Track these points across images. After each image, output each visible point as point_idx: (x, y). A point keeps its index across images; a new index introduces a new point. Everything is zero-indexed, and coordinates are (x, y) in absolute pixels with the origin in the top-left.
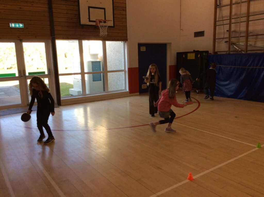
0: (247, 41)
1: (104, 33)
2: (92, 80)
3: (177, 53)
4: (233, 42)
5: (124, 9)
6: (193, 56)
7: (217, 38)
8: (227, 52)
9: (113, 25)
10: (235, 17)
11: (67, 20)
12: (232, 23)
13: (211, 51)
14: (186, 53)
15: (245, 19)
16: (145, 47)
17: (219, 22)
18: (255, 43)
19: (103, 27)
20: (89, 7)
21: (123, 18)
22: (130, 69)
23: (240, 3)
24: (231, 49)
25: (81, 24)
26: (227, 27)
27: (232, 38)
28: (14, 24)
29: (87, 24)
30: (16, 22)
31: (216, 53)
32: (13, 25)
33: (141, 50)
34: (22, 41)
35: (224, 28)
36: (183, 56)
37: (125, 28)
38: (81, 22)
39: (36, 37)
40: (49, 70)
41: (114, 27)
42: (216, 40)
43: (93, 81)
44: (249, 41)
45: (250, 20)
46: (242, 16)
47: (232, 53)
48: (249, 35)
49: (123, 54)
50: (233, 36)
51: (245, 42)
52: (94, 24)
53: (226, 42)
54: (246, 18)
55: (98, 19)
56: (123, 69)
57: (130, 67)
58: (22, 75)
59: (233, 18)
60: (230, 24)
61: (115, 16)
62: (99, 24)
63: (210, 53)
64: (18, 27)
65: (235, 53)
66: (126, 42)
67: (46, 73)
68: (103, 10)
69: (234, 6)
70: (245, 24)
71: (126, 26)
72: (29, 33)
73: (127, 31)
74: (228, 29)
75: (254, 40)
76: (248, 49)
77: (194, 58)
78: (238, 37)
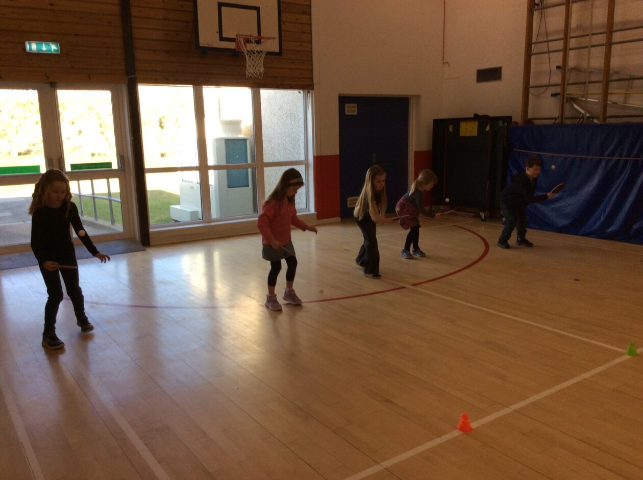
0: (606, 94)
1: (257, 69)
2: (226, 184)
3: (435, 121)
4: (571, 95)
5: (306, 10)
6: (473, 127)
7: (532, 83)
8: (556, 119)
9: (277, 50)
10: (578, 33)
12: (570, 49)
13: (517, 117)
14: (456, 122)
15: (601, 39)
16: (356, 105)
17: (537, 45)
18: (626, 97)
19: (254, 53)
20: (220, 5)
21: (303, 32)
22: (318, 160)
24: (567, 113)
25: (201, 45)
26: (557, 59)
27: (570, 87)
28: (36, 44)
29: (215, 46)
30: (40, 39)
31: (528, 122)
32: (33, 47)
33: (347, 113)
34: (54, 85)
35: (548, 61)
36: (448, 129)
37: (307, 58)
38: (200, 42)
39: (90, 79)
40: (121, 158)
41: (280, 54)
42: (531, 90)
43: (230, 186)
44: (610, 94)
45: (614, 41)
46: (596, 32)
47: (568, 122)
48: (611, 79)
49: (302, 121)
50: (571, 81)
52: (232, 45)
53: (554, 95)
55: (242, 35)
56: (302, 158)
59: (572, 35)
60: (565, 50)
61: (283, 27)
62: (244, 47)
63: (516, 123)
64: (46, 51)
65: (575, 122)
66: (309, 92)
67: (115, 166)
68: (255, 12)
69: (575, 7)
70: (602, 50)
71: (311, 52)
72: (72, 67)
73: (312, 66)
74: (560, 64)
75: (624, 91)
76: (608, 114)
77: (475, 133)
78: (584, 83)
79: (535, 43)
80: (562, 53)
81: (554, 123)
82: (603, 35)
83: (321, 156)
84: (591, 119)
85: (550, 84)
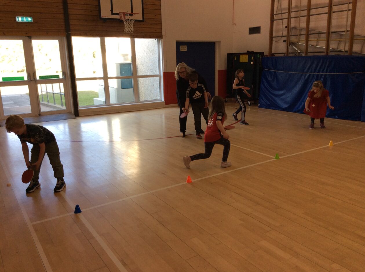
0: (307, 41)
1: (130, 28)
2: (120, 87)
3: (228, 54)
4: (292, 41)
6: (246, 58)
7: (274, 35)
8: (284, 53)
9: (142, 19)
10: (296, 10)
11: (85, 12)
12: (291, 18)
13: (267, 53)
14: (238, 55)
15: (305, 13)
16: (186, 46)
21: (156, 9)
22: (165, 74)
24: (290, 51)
25: (102, 17)
26: (286, 23)
27: (291, 37)
28: (21, 17)
29: (110, 17)
30: (23, 15)
31: (272, 55)
32: (20, 19)
33: (181, 50)
34: (30, 38)
35: (282, 23)
36: (234, 58)
37: (159, 22)
39: (47, 34)
40: (64, 73)
41: (143, 21)
42: (274, 39)
43: (122, 88)
44: (310, 41)
46: (303, 9)
47: (291, 55)
48: (310, 33)
49: (157, 55)
50: (293, 34)
51: (304, 42)
52: (118, 17)
53: (284, 41)
54: (306, 11)
55: (122, 12)
56: (158, 73)
57: (166, 72)
58: (32, 79)
59: (292, 11)
60: (289, 19)
61: (144, 7)
62: (124, 18)
63: (266, 55)
64: (26, 21)
65: (294, 55)
66: (160, 40)
67: (61, 77)
70: (305, 18)
71: (161, 19)
72: (39, 29)
73: (161, 26)
74: (287, 26)
75: (316, 39)
76: (308, 51)
77: (247, 62)
78: (297, 35)
79: (276, 14)
80: (287, 20)
81: (284, 56)
83: (167, 72)
84: (301, 54)
85: (283, 35)
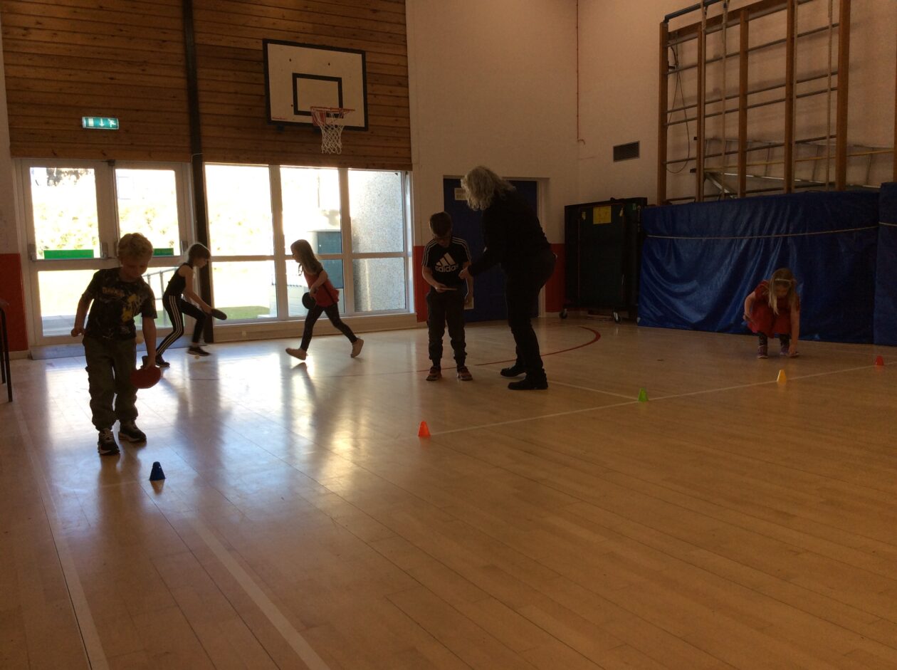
0: (743, 166)
1: (334, 144)
3: (566, 207)
4: (709, 169)
5: (403, 82)
6: (606, 213)
7: (669, 158)
8: (694, 198)
9: (363, 125)
10: (715, 98)
11: (238, 109)
12: (707, 116)
13: (653, 199)
14: (589, 208)
15: (735, 103)
17: (673, 113)
18: (767, 167)
19: (333, 129)
20: (295, 76)
21: (398, 106)
22: (418, 250)
23: (721, 58)
24: (706, 192)
25: (273, 119)
26: (694, 128)
27: (709, 160)
28: (94, 119)
29: (290, 120)
30: (98, 114)
31: (668, 202)
32: (90, 122)
33: (456, 199)
34: (112, 164)
35: (686, 131)
36: (581, 217)
37: (404, 134)
38: (272, 116)
39: (150, 156)
40: (184, 244)
41: (366, 128)
42: (669, 166)
44: (749, 166)
45: (749, 104)
46: (731, 95)
47: (707, 200)
48: (749, 147)
50: (711, 154)
51: (736, 169)
52: (308, 120)
53: (693, 171)
54: (737, 100)
55: (315, 107)
56: (401, 249)
57: (419, 244)
59: (707, 100)
60: (701, 118)
61: (370, 100)
62: (321, 122)
63: (653, 205)
64: (104, 127)
65: (714, 199)
66: (407, 173)
67: (177, 253)
68: (336, 83)
69: (710, 69)
70: (736, 115)
71: (409, 128)
72: (132, 144)
73: (410, 143)
74: (696, 135)
75: (764, 162)
76: (747, 189)
77: (609, 221)
78: (720, 155)
79: (671, 111)
80: (696, 121)
81: (694, 202)
82: (735, 99)
84: (731, 196)
85: (690, 157)
